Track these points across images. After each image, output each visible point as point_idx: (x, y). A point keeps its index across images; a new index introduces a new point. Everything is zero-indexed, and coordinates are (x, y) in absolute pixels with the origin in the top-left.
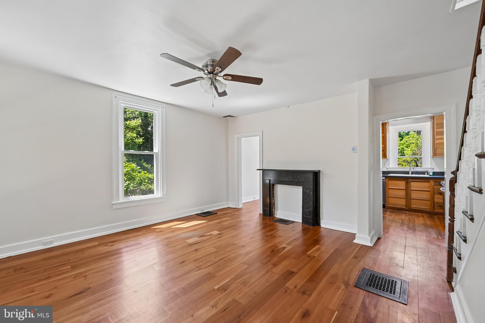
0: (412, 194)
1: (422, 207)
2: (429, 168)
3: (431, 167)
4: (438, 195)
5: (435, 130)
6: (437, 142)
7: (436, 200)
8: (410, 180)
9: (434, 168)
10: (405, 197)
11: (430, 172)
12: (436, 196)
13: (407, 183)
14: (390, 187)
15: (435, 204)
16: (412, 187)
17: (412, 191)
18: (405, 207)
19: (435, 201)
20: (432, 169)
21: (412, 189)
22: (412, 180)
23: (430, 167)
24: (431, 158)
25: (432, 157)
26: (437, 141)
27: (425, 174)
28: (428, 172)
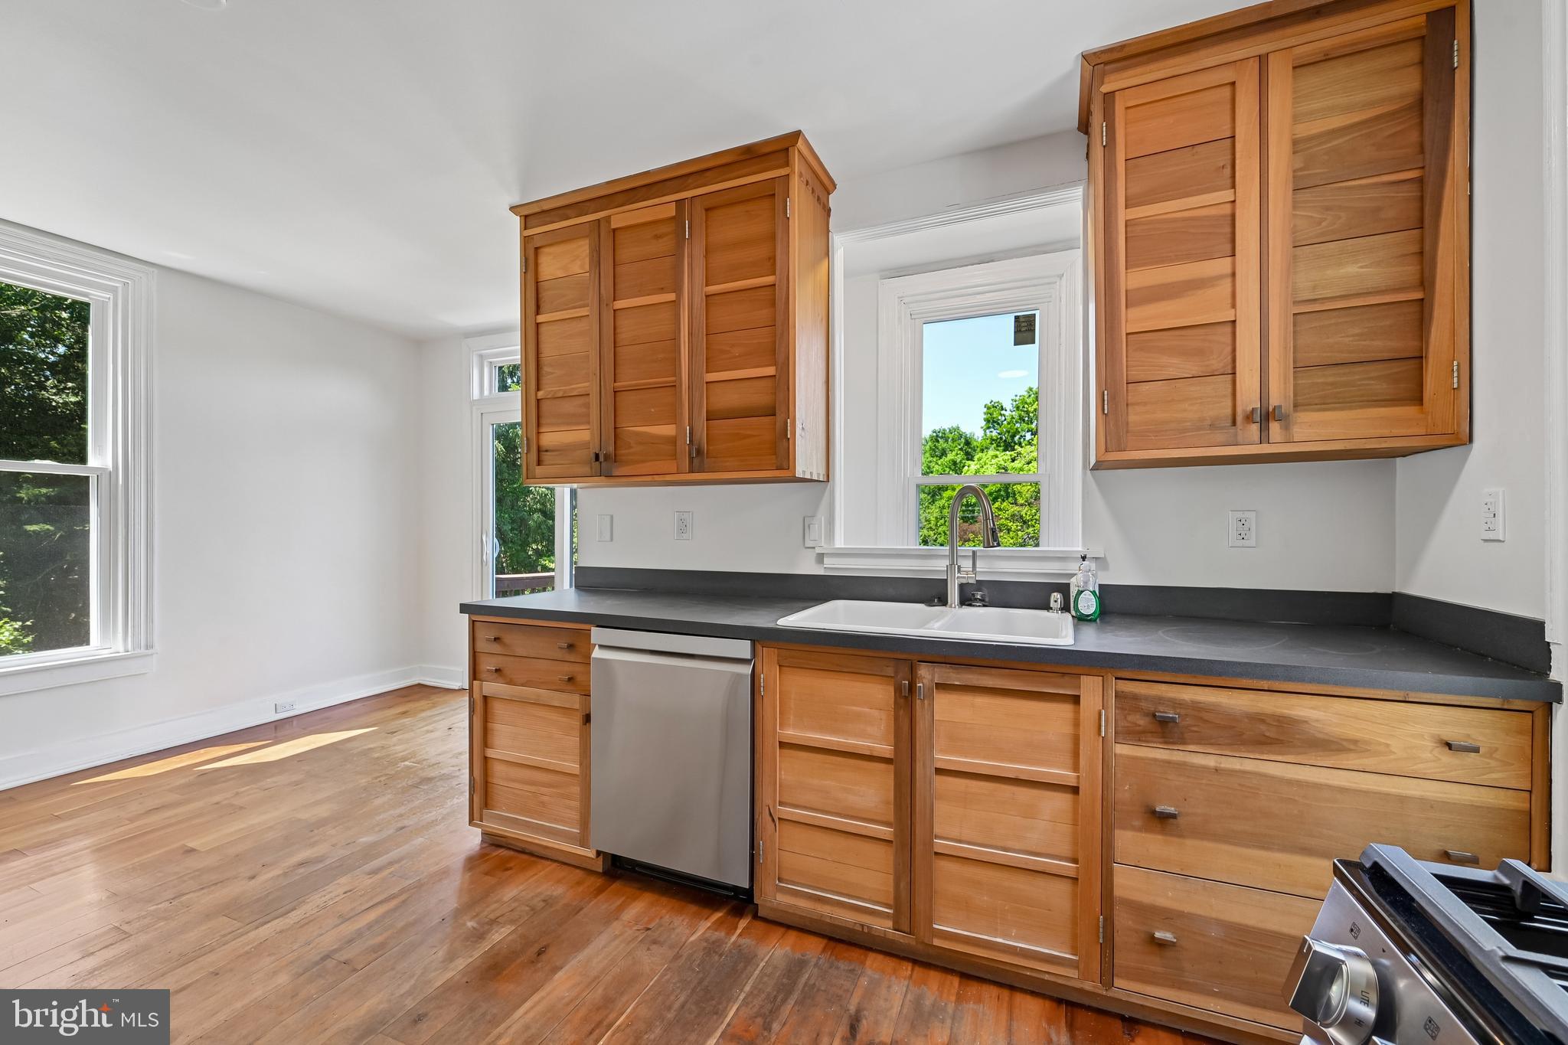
0: (941, 809)
1: (1017, 938)
2: (1075, 558)
3: (1084, 545)
4: (1145, 828)
5: (1122, 215)
6: (1133, 319)
7: (1127, 883)
8: (926, 675)
9: (1109, 559)
10: (885, 831)
11: (1080, 593)
12: (1126, 840)
13: (907, 698)
14: (791, 733)
15: (1123, 920)
16: (939, 742)
17: (941, 782)
18: (890, 924)
19: (1118, 893)
20: (1093, 566)
21: (944, 758)
22: (941, 674)
23: (1079, 548)
24: (1089, 472)
25: (1093, 461)
26: (1130, 310)
27: (1048, 608)
28: (1068, 585)
